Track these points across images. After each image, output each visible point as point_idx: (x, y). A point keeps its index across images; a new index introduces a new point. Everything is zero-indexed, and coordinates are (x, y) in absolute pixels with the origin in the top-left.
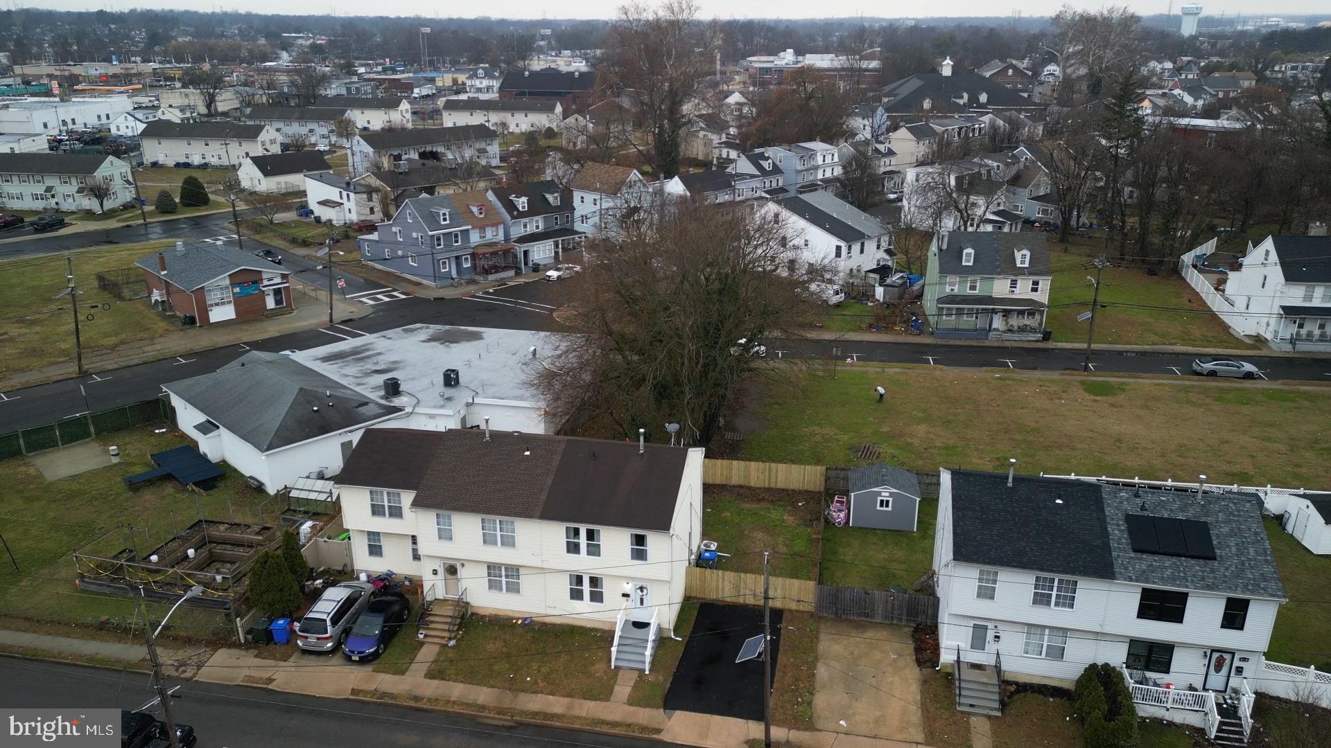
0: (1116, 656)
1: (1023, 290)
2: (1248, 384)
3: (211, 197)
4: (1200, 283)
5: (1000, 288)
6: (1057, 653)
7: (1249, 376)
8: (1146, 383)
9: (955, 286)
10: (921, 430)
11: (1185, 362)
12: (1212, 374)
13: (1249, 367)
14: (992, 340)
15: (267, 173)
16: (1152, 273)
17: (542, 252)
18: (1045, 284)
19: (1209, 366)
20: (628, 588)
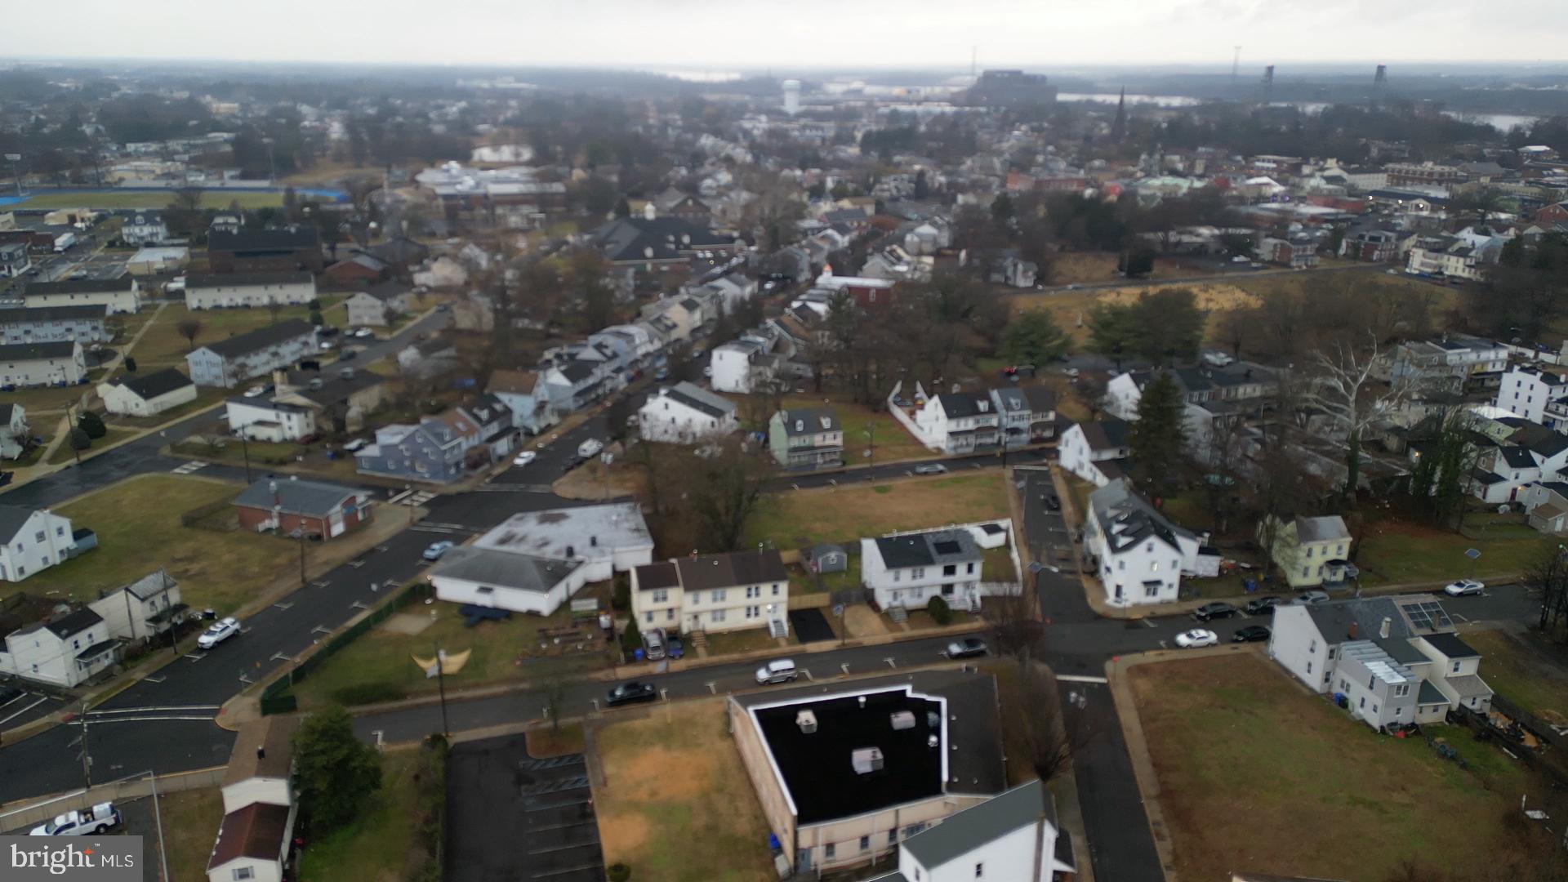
0: (938, 591)
1: (829, 441)
2: (941, 476)
3: (108, 426)
4: (900, 414)
5: (818, 440)
6: (920, 595)
7: (941, 472)
8: (899, 483)
9: (795, 442)
10: (818, 525)
11: (912, 467)
12: (926, 473)
13: (940, 467)
14: (818, 470)
15: (147, 396)
16: (875, 411)
17: (503, 446)
18: (840, 434)
19: (924, 469)
20: (770, 607)
